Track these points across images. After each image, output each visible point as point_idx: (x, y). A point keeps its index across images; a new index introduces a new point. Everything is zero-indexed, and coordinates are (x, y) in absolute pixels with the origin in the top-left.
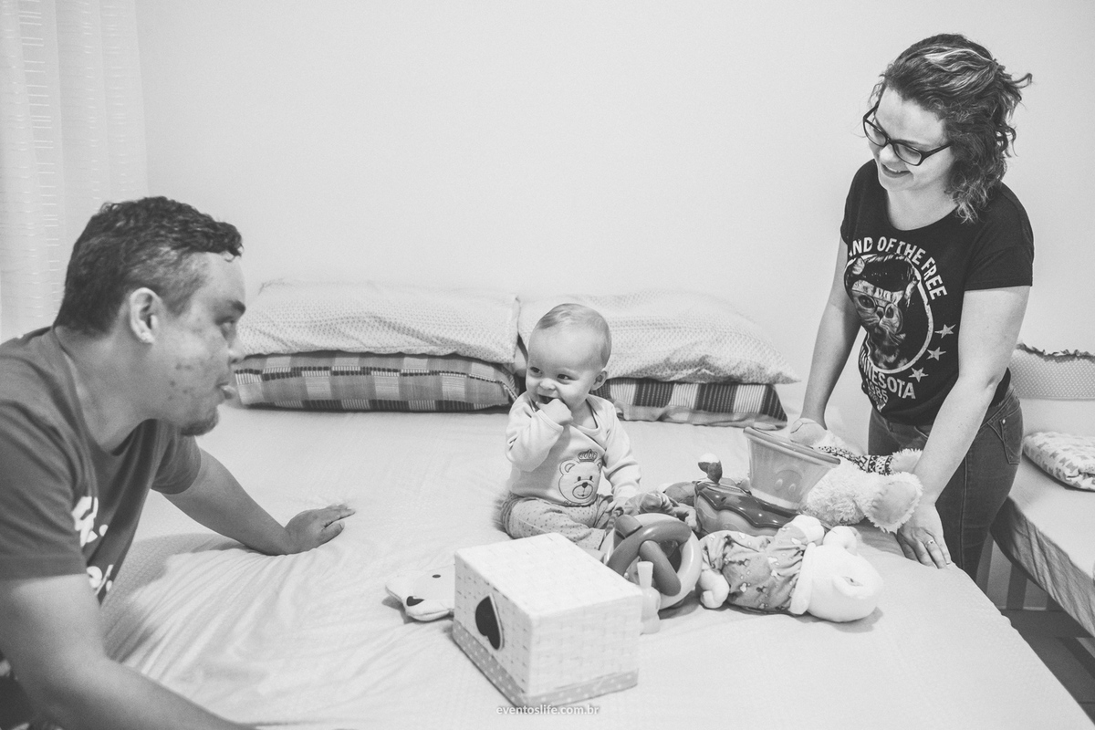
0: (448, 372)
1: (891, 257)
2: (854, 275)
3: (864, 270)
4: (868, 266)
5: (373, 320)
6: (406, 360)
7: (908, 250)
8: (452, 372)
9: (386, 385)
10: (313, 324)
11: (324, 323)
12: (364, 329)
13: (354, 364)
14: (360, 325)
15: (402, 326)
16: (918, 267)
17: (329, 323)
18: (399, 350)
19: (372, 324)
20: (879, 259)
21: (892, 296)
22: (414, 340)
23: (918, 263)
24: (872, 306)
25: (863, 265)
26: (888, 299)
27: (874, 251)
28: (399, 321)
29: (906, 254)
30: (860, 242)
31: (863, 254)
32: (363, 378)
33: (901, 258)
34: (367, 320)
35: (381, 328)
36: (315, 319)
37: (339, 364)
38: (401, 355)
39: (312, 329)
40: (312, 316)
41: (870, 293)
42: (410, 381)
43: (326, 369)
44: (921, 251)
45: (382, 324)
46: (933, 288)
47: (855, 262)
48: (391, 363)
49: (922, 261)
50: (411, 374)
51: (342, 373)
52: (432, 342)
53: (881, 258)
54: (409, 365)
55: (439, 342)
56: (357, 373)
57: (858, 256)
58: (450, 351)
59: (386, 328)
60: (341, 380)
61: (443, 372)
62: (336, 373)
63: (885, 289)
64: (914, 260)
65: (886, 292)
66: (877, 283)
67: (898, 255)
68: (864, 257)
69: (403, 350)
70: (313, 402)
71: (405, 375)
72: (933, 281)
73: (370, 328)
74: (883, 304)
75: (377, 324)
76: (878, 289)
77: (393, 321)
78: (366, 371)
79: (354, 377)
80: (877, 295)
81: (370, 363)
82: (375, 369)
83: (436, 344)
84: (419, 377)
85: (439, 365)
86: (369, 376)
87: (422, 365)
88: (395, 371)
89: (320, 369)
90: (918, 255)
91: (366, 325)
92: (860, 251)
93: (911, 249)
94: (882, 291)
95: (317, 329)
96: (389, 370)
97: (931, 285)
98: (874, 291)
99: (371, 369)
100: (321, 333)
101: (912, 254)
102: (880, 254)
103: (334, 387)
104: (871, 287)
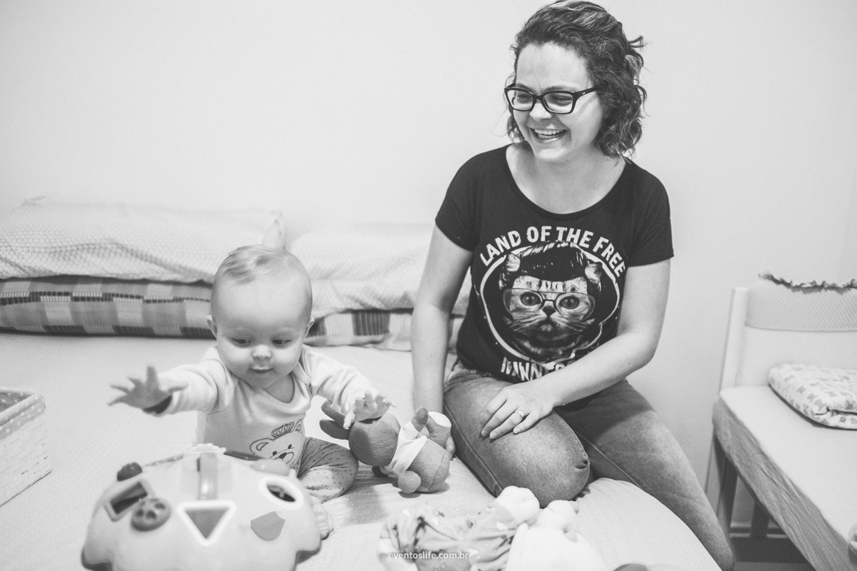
0: (192, 299)
1: (551, 245)
2: (511, 272)
3: (521, 265)
4: (524, 261)
5: (115, 246)
6: (150, 287)
7: (570, 236)
8: (197, 299)
9: (129, 312)
10: (53, 250)
11: (64, 249)
12: (106, 255)
13: (96, 290)
14: (102, 251)
15: (144, 254)
16: (590, 250)
17: (69, 249)
18: (142, 277)
19: (114, 250)
20: (537, 250)
21: (564, 286)
22: (157, 268)
23: (587, 246)
24: (538, 301)
25: (518, 261)
26: (560, 289)
27: (525, 243)
28: (140, 249)
29: (568, 239)
30: (504, 238)
31: (513, 249)
32: (104, 304)
33: (564, 245)
34: (109, 246)
35: (123, 254)
36: (55, 245)
37: (80, 290)
38: (145, 282)
39: (52, 255)
40: (52, 241)
41: (535, 287)
42: (152, 307)
43: (66, 294)
44: (587, 233)
45: (125, 251)
46: (616, 266)
47: (507, 260)
48: (134, 290)
49: (593, 242)
50: (155, 301)
51: (83, 299)
52: (174, 271)
53: (540, 249)
54: (152, 291)
55: (182, 270)
56: (98, 299)
57: (507, 252)
58: (194, 280)
59: (129, 255)
60: (82, 306)
61: (188, 299)
62: (76, 299)
63: (552, 280)
64: (582, 244)
65: (554, 284)
66: (542, 275)
67: (560, 243)
68: (516, 252)
69: (147, 276)
70: (54, 327)
71: (148, 301)
72: (613, 259)
73: (112, 255)
74: (553, 297)
75: (119, 251)
76: (544, 282)
77: (135, 248)
78: (107, 297)
79: (95, 303)
80: (543, 288)
81: (113, 289)
82: (117, 295)
83: (179, 272)
84: (162, 304)
85: (183, 292)
86: (111, 303)
87: (166, 292)
88: (138, 297)
89: (60, 294)
90: (585, 238)
91: (108, 251)
92: (508, 247)
93: (574, 233)
94: (549, 283)
95: (57, 255)
96: (132, 297)
97: (613, 263)
98: (540, 285)
99: (113, 295)
100: (61, 259)
101: (576, 238)
102: (534, 245)
103: (75, 313)
104: (535, 281)
